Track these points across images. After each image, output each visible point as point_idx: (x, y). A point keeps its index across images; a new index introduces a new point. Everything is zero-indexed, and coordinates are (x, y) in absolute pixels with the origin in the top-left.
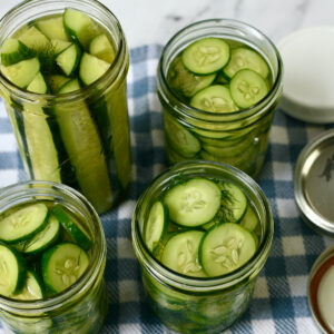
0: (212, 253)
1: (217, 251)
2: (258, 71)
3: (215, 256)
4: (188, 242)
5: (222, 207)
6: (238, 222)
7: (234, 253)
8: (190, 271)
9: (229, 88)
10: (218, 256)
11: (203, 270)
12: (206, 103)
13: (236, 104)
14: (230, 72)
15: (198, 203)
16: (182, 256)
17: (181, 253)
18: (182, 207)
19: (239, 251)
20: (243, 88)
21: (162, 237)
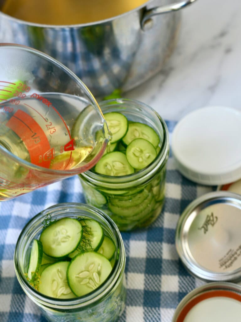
0: (78, 277)
1: (81, 275)
2: (151, 141)
3: (81, 280)
4: (58, 271)
5: (83, 238)
6: (96, 250)
7: (95, 275)
8: (63, 294)
9: (125, 154)
10: (83, 279)
11: (72, 291)
12: (109, 167)
13: (131, 166)
14: (127, 140)
15: (65, 238)
16: (55, 283)
17: (54, 280)
18: (54, 242)
19: (99, 273)
20: (137, 154)
21: (38, 269)
